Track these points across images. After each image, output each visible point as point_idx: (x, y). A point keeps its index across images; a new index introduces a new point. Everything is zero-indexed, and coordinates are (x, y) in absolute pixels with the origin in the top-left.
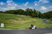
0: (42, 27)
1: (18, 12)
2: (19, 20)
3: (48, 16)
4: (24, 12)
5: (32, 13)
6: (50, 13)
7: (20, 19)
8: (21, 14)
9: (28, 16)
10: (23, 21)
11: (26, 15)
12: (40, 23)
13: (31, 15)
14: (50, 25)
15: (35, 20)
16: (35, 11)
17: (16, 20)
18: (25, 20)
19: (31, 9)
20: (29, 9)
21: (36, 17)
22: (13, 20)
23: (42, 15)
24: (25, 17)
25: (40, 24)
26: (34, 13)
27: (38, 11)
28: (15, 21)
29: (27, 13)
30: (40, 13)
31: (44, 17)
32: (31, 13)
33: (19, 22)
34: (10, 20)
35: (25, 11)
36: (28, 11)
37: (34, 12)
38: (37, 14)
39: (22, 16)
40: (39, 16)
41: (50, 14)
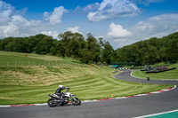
0: (115, 94)
1: (35, 45)
2: (36, 72)
3: (134, 57)
4: (54, 45)
5: (83, 46)
6: (140, 47)
7: (42, 69)
8: (43, 50)
9: (69, 60)
10: (52, 76)
11: (63, 54)
12: (109, 82)
13: (77, 53)
14: (143, 89)
15: (92, 73)
16: (91, 39)
17: (26, 72)
18: (57, 71)
19: (77, 34)
20: (72, 34)
21: (96, 60)
22: (14, 73)
23: (115, 54)
24: (58, 62)
25: (109, 84)
26: (89, 48)
27: (101, 42)
28: (21, 75)
29: (65, 47)
30: (108, 47)
31: (121, 60)
32: (78, 47)
33: (35, 79)
34: (6, 73)
35: (59, 39)
36: (69, 40)
37: (87, 45)
38: (98, 51)
39: (48, 58)
40: (105, 56)
41: (140, 51)
